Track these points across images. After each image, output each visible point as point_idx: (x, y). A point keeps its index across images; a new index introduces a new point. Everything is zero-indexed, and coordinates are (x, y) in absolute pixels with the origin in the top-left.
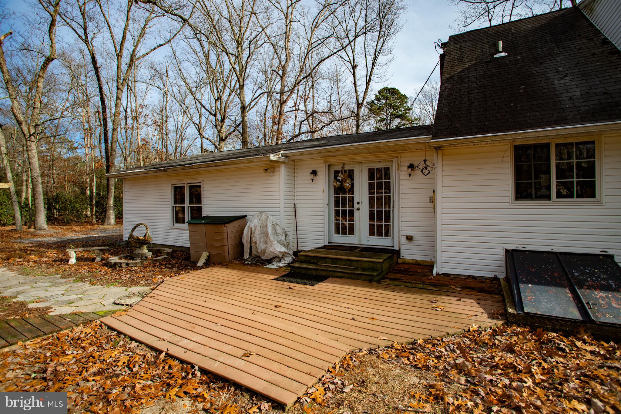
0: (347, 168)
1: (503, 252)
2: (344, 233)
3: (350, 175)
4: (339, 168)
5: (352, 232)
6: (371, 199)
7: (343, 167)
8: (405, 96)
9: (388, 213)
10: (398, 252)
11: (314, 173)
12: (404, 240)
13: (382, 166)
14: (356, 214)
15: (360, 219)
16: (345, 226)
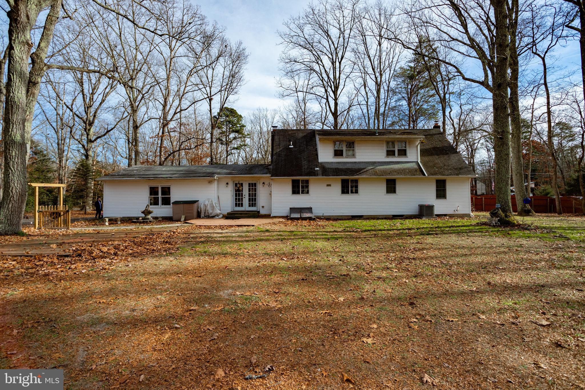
0: (240, 182)
1: (289, 208)
2: (239, 206)
3: (242, 185)
4: (237, 182)
5: (242, 206)
6: (249, 194)
8: (241, 116)
9: (255, 199)
10: (259, 212)
11: (227, 184)
12: (261, 207)
13: (253, 182)
14: (244, 199)
15: (246, 201)
16: (239, 204)
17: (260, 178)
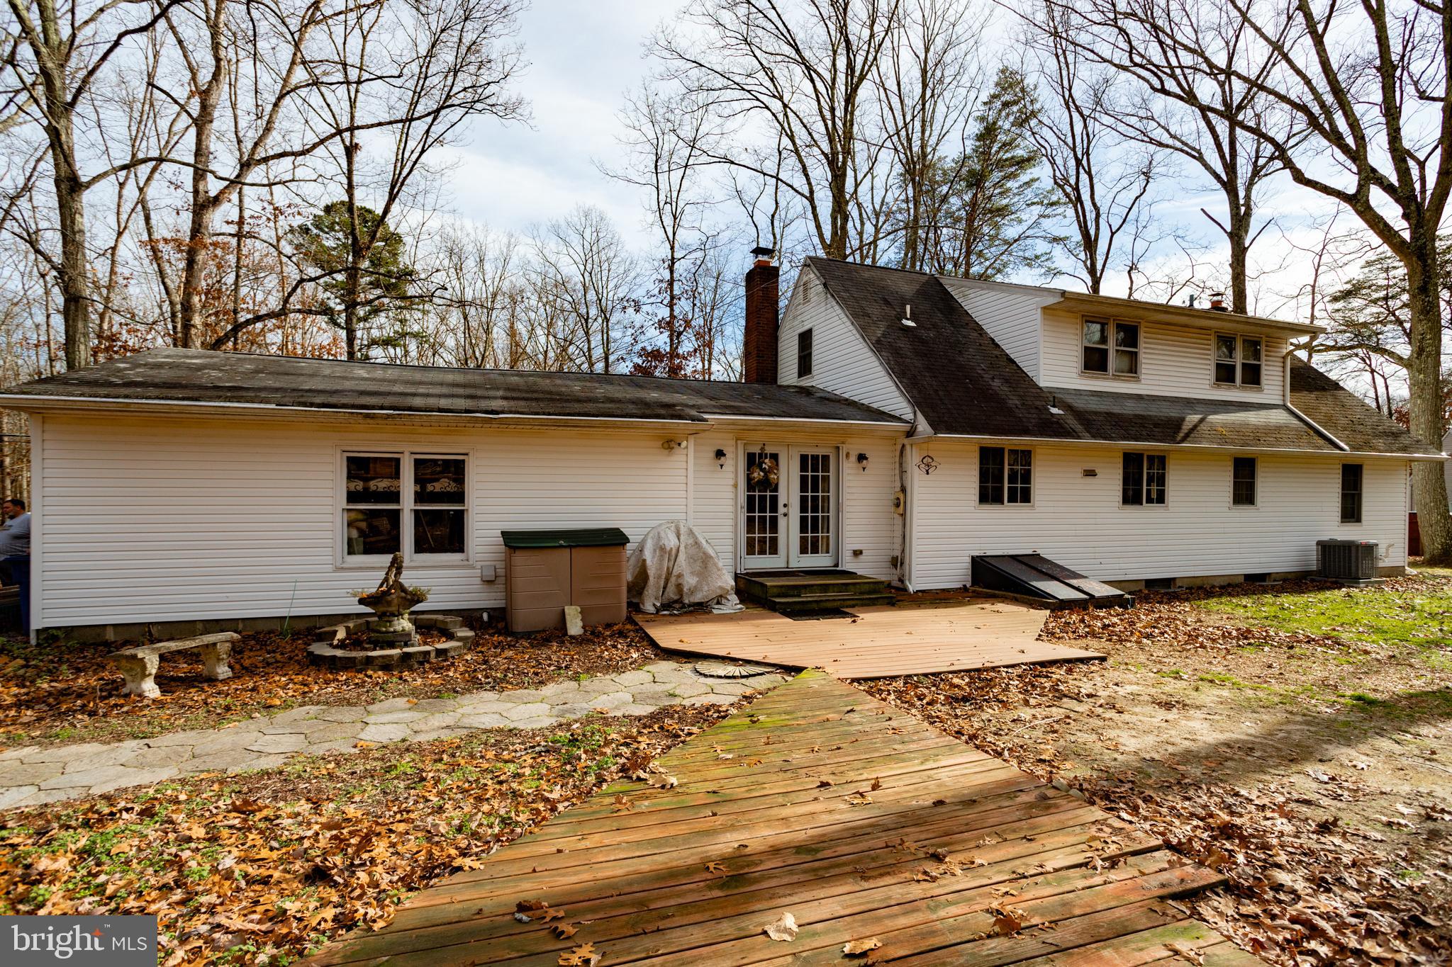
0: (770, 450)
1: (969, 560)
2: (762, 552)
3: (774, 460)
4: (758, 450)
5: (774, 551)
6: (803, 500)
7: (762, 449)
11: (720, 454)
12: (850, 553)
13: (820, 452)
14: (782, 522)
15: (789, 529)
16: (762, 541)
17: (847, 433)
